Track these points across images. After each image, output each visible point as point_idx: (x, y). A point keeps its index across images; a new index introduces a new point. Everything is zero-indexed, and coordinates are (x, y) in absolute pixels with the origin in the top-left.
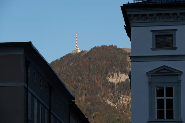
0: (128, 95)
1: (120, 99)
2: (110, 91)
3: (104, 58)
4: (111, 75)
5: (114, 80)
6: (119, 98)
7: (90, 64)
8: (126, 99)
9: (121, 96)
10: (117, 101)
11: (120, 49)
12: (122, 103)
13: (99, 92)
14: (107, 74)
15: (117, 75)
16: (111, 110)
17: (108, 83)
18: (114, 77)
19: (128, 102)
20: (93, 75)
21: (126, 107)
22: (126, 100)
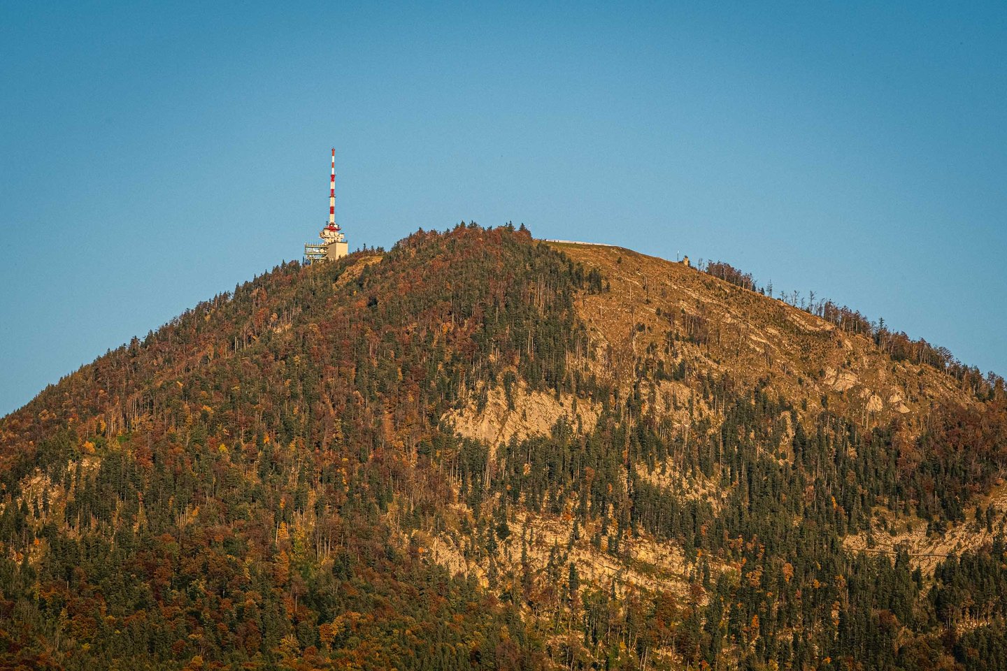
0: (556, 511)
1: (509, 533)
2: (456, 492)
3: (446, 299)
4: (474, 397)
5: (484, 426)
6: (503, 532)
7: (363, 332)
8: (541, 536)
9: (514, 520)
10: (492, 548)
11: (544, 246)
12: (517, 556)
13: (396, 496)
14: (448, 397)
15: (503, 402)
16: (448, 597)
17: (448, 445)
18: (489, 409)
19: (552, 551)
20: (372, 399)
21: (541, 582)
22: (540, 542)
